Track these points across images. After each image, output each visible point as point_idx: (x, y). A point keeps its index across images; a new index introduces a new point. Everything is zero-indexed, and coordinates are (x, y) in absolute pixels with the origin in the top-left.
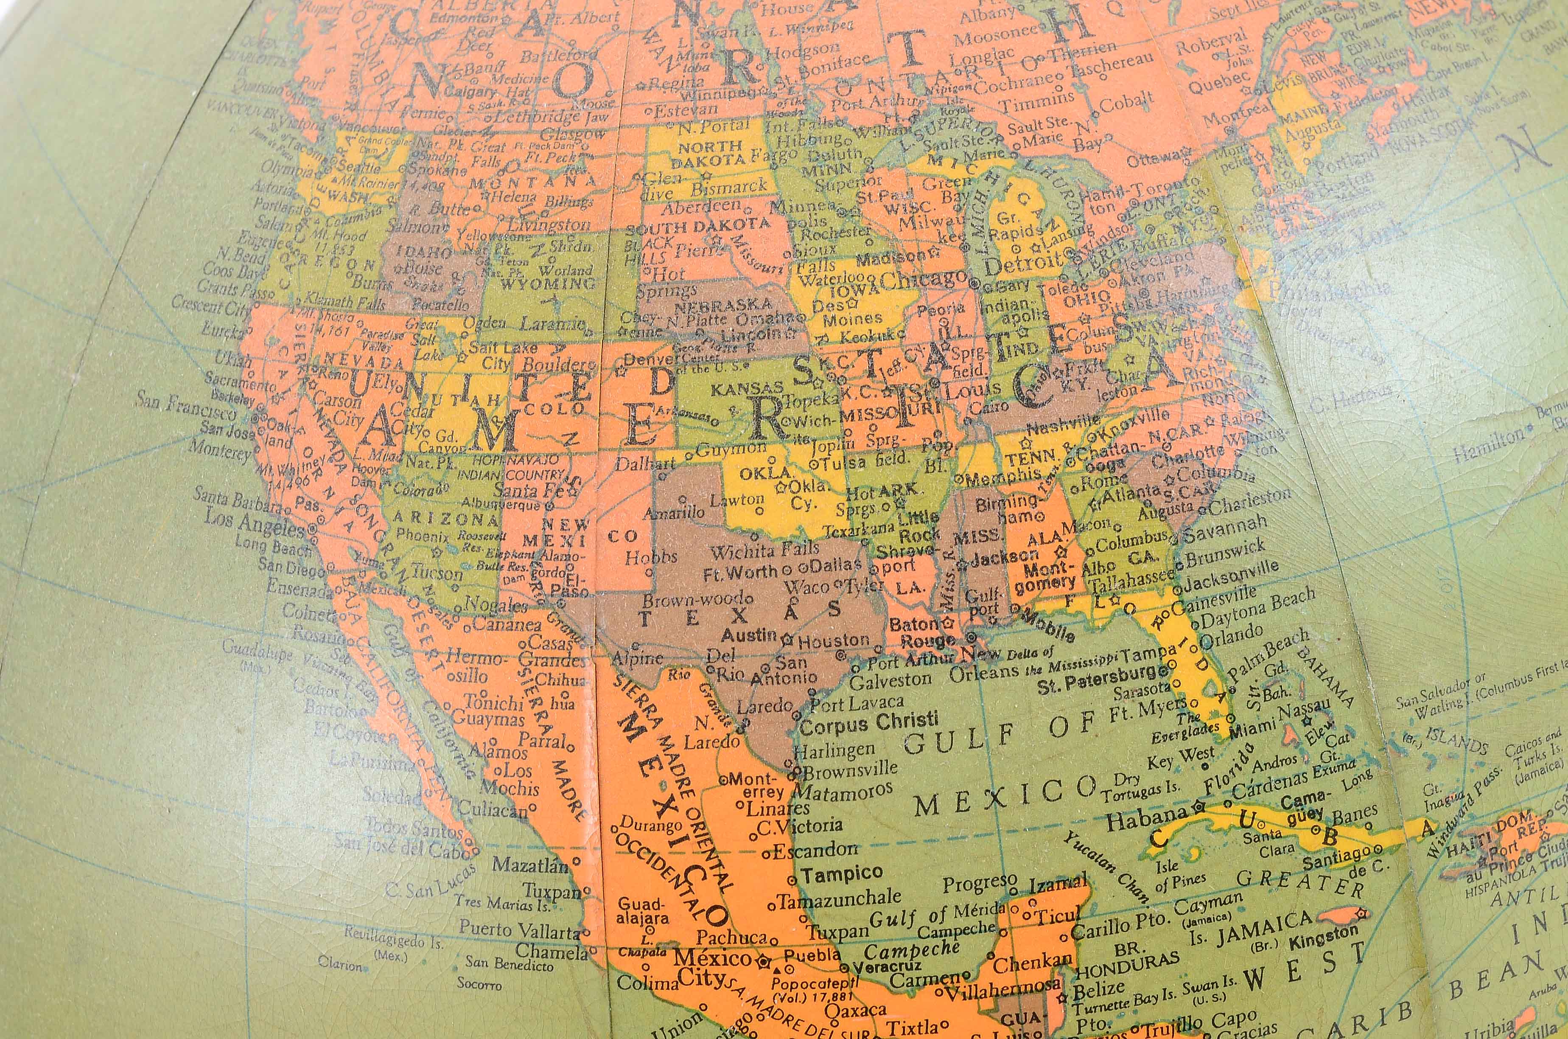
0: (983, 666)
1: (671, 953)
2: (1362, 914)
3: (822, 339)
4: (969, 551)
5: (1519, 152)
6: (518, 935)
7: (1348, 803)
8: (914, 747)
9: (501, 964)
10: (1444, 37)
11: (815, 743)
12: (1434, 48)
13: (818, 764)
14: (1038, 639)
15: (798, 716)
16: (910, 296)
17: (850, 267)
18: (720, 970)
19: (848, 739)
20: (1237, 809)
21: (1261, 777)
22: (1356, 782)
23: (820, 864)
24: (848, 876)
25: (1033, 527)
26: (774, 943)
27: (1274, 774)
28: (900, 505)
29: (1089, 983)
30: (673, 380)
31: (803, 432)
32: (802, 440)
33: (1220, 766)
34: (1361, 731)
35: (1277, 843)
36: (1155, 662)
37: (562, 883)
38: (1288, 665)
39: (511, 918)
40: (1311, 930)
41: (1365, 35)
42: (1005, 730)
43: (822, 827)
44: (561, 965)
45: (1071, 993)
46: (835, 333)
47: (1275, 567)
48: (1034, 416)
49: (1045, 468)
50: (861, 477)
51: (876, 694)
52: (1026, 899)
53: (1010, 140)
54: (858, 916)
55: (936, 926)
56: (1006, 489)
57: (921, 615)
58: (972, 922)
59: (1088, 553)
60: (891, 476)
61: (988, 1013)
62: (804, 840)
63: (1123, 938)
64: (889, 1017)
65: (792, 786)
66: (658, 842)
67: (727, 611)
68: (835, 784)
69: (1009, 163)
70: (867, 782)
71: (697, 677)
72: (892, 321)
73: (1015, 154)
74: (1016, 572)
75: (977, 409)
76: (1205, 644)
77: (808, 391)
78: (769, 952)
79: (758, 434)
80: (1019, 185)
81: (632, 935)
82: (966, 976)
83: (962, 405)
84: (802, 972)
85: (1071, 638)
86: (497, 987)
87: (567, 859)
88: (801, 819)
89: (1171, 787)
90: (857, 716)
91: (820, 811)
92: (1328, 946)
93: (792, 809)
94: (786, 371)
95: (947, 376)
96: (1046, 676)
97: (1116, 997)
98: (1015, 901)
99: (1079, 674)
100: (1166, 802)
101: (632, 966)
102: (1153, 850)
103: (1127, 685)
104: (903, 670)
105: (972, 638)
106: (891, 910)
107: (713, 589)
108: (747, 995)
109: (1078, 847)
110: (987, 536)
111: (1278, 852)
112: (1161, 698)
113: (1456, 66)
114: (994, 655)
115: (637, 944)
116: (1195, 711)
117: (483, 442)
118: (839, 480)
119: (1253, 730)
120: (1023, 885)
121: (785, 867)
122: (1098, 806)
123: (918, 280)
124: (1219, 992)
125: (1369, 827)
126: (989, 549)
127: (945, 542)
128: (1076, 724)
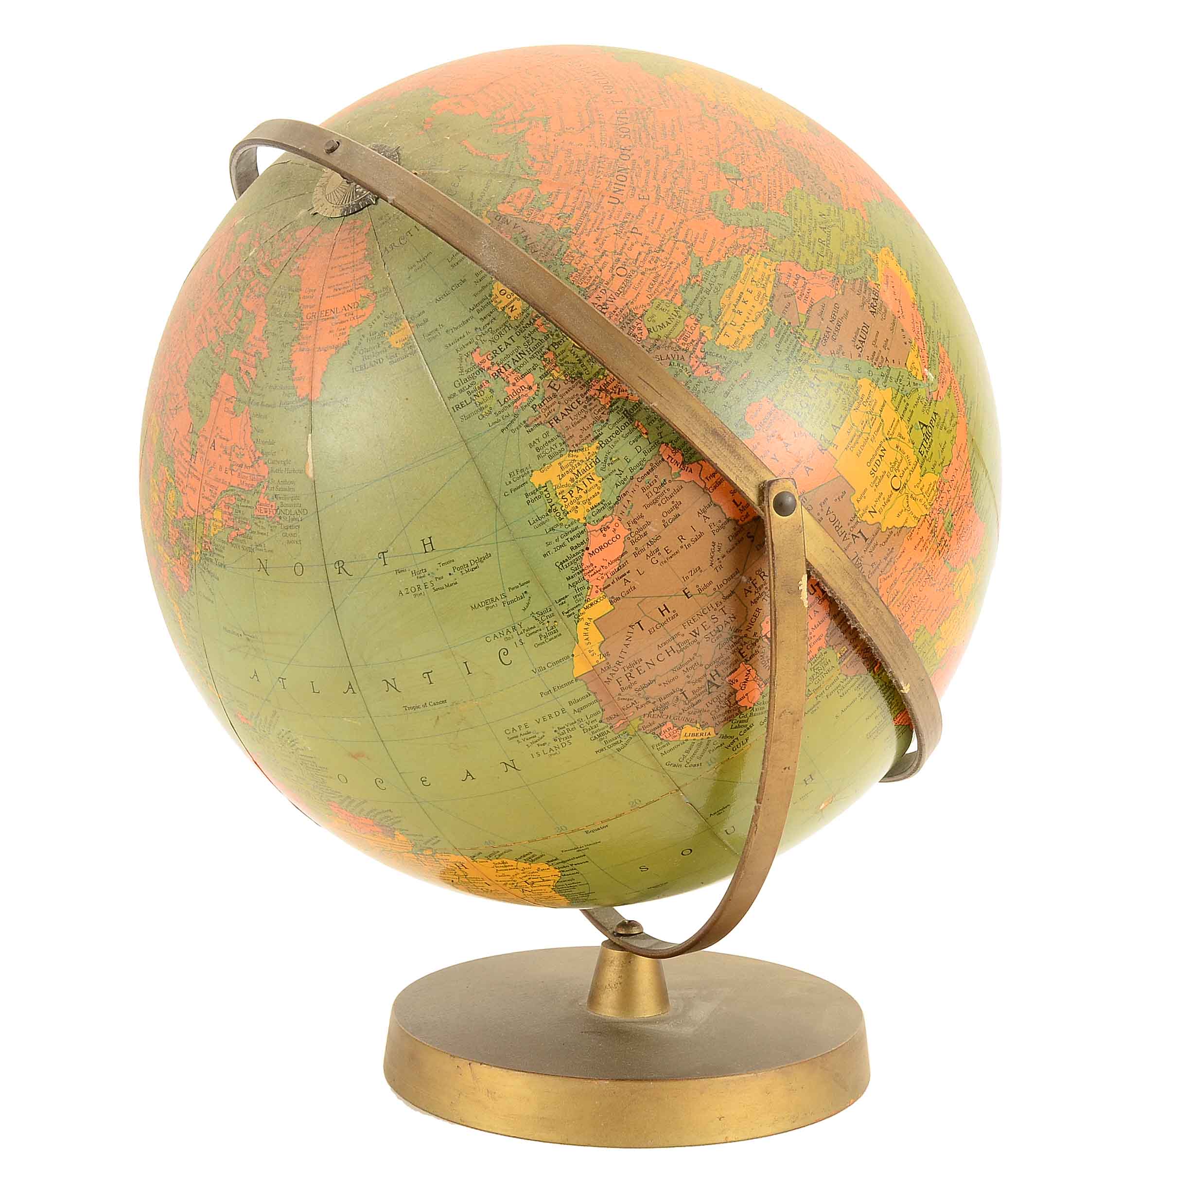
5: (262, 567)
10: (260, 522)
12: (255, 523)
41: (241, 509)
113: (259, 533)
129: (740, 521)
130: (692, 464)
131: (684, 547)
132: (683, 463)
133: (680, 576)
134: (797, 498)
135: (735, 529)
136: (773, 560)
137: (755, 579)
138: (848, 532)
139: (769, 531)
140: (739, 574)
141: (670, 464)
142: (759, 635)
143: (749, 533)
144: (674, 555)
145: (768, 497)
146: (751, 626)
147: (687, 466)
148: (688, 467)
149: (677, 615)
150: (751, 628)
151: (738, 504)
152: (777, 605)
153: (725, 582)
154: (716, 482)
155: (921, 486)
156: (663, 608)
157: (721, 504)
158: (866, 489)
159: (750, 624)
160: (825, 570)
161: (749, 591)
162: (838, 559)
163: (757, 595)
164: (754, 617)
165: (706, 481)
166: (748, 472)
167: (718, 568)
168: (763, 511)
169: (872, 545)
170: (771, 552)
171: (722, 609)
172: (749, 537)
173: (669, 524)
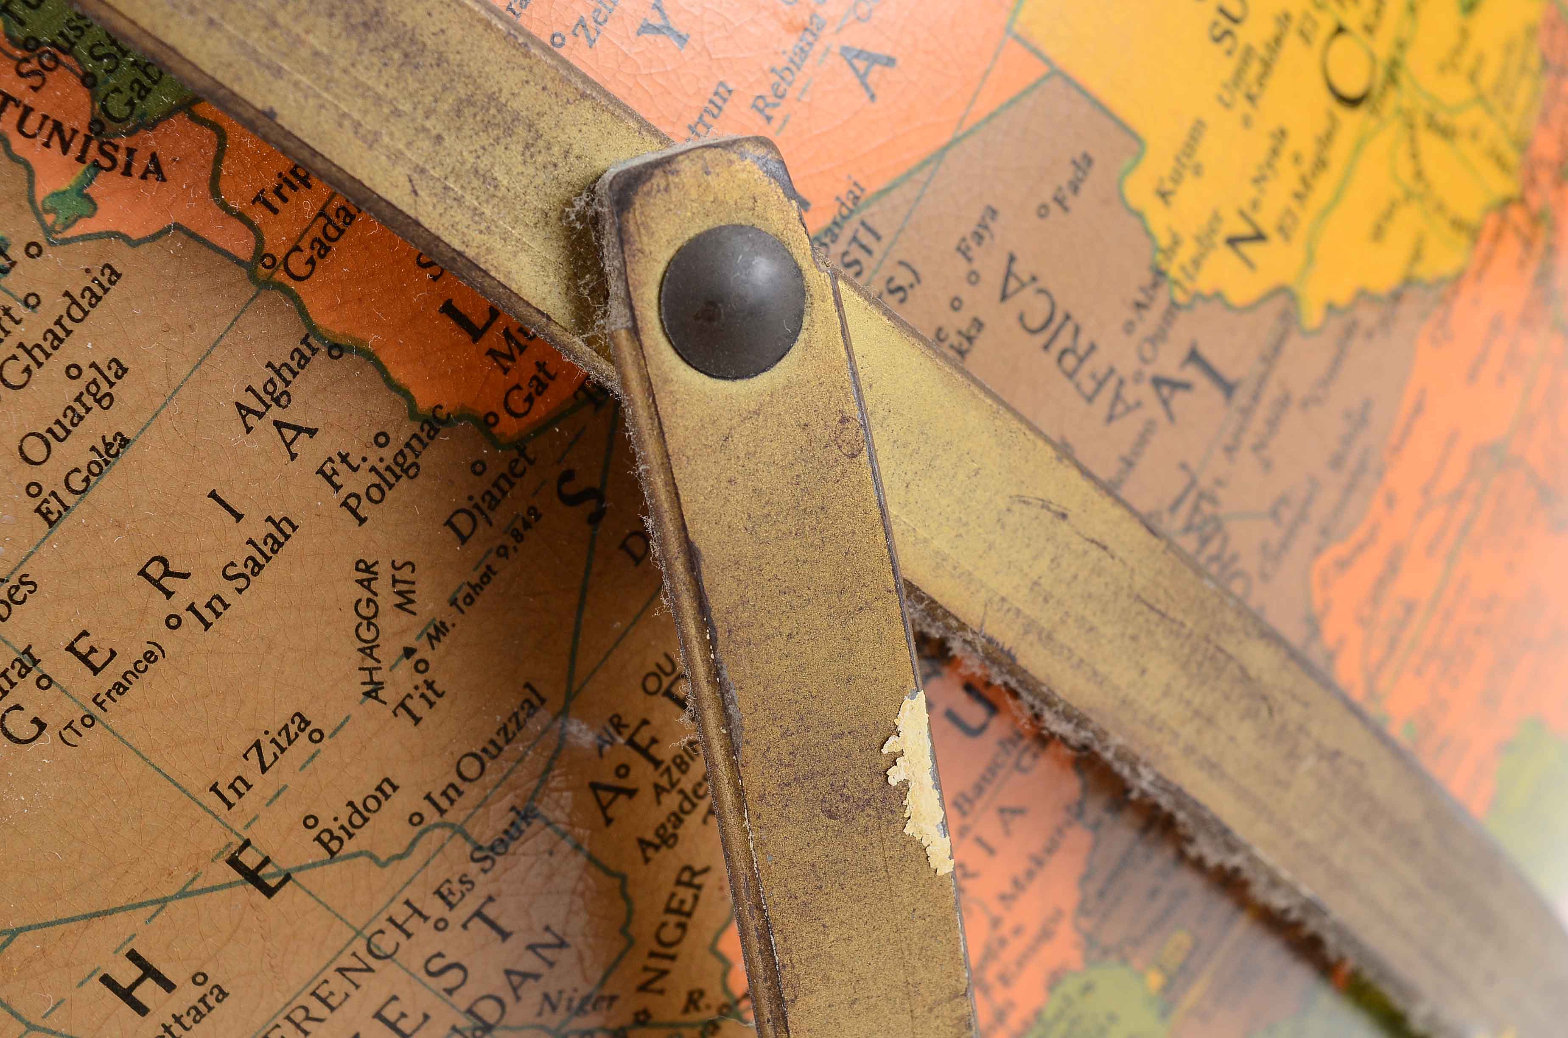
129: (504, 416)
130: (153, 126)
131: (189, 618)
132: (97, 127)
133: (198, 784)
134: (802, 251)
135: (478, 468)
136: (711, 645)
137: (645, 722)
138: (1127, 366)
139: (659, 480)
140: (543, 716)
141: (18, 144)
142: (715, 996)
143: (568, 476)
144: (136, 671)
145: (624, 275)
146: (664, 964)
147: (123, 142)
148: (130, 152)
149: (222, 994)
150: (664, 973)
151: (479, 320)
152: (774, 895)
153: (471, 768)
154: (322, 214)
155: (1467, 61)
156: (126, 974)
157: (373, 340)
158: (1198, 128)
159: (653, 955)
160: (1030, 626)
161: (619, 791)
162: (1095, 553)
163: (672, 801)
164: (673, 919)
165: (259, 215)
166: (484, 139)
167: (417, 705)
168: (609, 359)
169: (1262, 412)
170: (687, 603)
171: (478, 914)
172: (571, 501)
173: (69, 499)
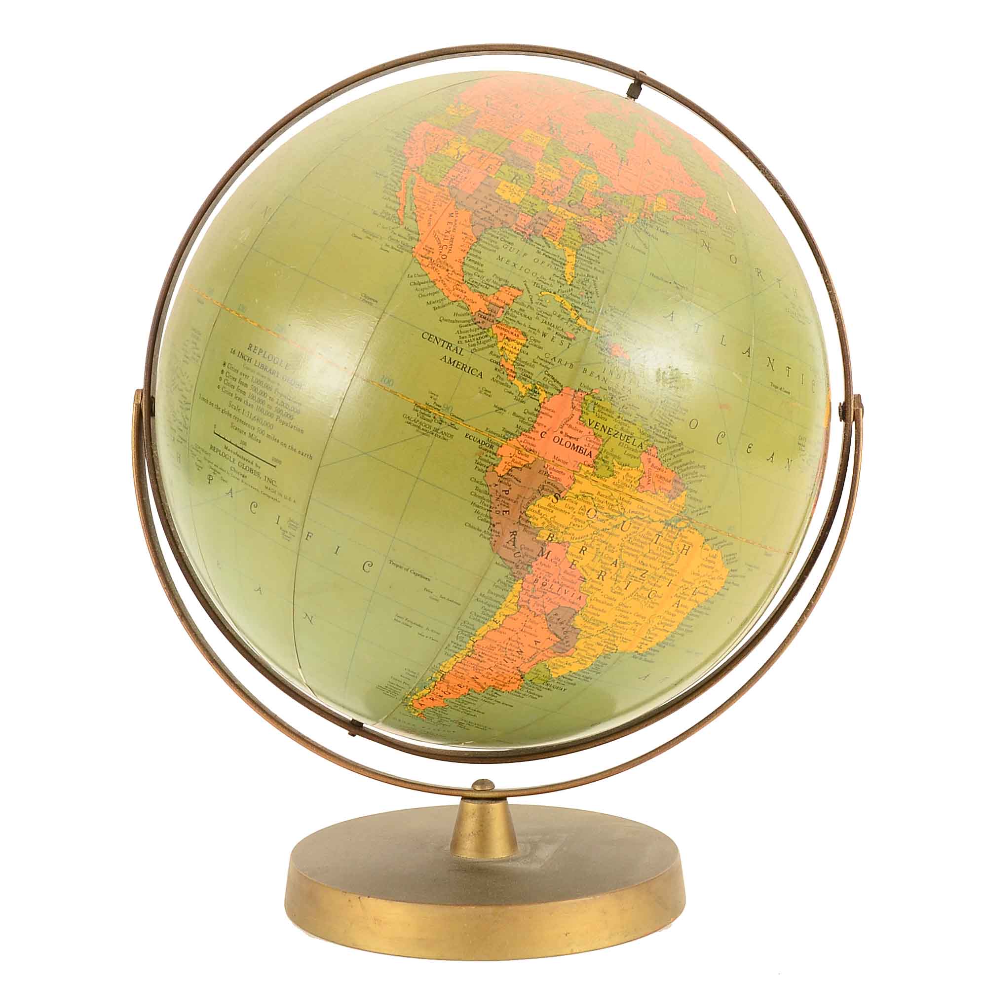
0: (529, 241)
1: (430, 260)
2: (574, 339)
3: (536, 174)
4: (540, 221)
6: (400, 243)
7: (585, 315)
8: (505, 247)
9: (392, 248)
11: (485, 235)
13: (483, 239)
14: (543, 243)
15: (486, 229)
16: (560, 177)
17: (551, 167)
18: (437, 267)
19: (493, 238)
20: (562, 299)
21: (571, 296)
22: (589, 312)
23: (471, 257)
24: (475, 263)
25: (555, 225)
26: (452, 268)
27: (574, 298)
28: (532, 206)
29: (510, 312)
30: (502, 164)
31: (522, 185)
32: (519, 186)
33: (563, 289)
34: (597, 303)
35: (566, 311)
36: (563, 262)
37: (417, 237)
38: (590, 281)
39: (401, 239)
40: (561, 333)
42: (525, 254)
43: (477, 251)
44: (405, 252)
45: (505, 311)
46: (539, 174)
47: (599, 263)
48: (569, 208)
49: (566, 217)
50: (527, 198)
51: (504, 234)
52: (508, 287)
53: (598, 168)
54: (472, 271)
55: (487, 282)
56: (554, 216)
57: (523, 226)
58: (495, 285)
59: (564, 236)
60: (533, 201)
61: (486, 306)
62: (471, 252)
63: (522, 307)
64: (466, 295)
65: (476, 241)
66: (441, 239)
67: (485, 205)
68: (484, 245)
69: (595, 171)
70: (492, 248)
71: (471, 213)
72: (553, 178)
73: (597, 170)
74: (547, 230)
75: (559, 200)
76: (576, 266)
77: (527, 180)
78: (450, 269)
79: (512, 181)
80: (594, 174)
81: (424, 253)
82: (486, 295)
83: (556, 198)
84: (454, 276)
85: (549, 247)
86: (388, 251)
87: (420, 233)
88: (473, 247)
89: (551, 285)
90: (498, 236)
91: (478, 248)
92: (563, 339)
93: (473, 245)
94: (525, 175)
95: (557, 192)
96: (540, 250)
97: (514, 318)
98: (505, 286)
99: (547, 254)
100: (549, 288)
101: (420, 259)
102: (540, 295)
103: (555, 262)
104: (513, 233)
105: (530, 235)
106: (479, 273)
107: (485, 200)
108: (440, 275)
109: (525, 284)
110: (546, 221)
111: (565, 313)
112: (561, 269)
114: (532, 241)
115: (423, 255)
116: (565, 275)
117: (456, 157)
118: (523, 196)
119: (575, 287)
120: (509, 285)
121: (464, 254)
122: (535, 280)
123: (562, 176)
124: (536, 332)
125: (587, 323)
126: (544, 223)
127: (537, 217)
128: (540, 262)
